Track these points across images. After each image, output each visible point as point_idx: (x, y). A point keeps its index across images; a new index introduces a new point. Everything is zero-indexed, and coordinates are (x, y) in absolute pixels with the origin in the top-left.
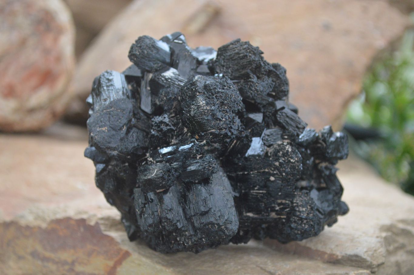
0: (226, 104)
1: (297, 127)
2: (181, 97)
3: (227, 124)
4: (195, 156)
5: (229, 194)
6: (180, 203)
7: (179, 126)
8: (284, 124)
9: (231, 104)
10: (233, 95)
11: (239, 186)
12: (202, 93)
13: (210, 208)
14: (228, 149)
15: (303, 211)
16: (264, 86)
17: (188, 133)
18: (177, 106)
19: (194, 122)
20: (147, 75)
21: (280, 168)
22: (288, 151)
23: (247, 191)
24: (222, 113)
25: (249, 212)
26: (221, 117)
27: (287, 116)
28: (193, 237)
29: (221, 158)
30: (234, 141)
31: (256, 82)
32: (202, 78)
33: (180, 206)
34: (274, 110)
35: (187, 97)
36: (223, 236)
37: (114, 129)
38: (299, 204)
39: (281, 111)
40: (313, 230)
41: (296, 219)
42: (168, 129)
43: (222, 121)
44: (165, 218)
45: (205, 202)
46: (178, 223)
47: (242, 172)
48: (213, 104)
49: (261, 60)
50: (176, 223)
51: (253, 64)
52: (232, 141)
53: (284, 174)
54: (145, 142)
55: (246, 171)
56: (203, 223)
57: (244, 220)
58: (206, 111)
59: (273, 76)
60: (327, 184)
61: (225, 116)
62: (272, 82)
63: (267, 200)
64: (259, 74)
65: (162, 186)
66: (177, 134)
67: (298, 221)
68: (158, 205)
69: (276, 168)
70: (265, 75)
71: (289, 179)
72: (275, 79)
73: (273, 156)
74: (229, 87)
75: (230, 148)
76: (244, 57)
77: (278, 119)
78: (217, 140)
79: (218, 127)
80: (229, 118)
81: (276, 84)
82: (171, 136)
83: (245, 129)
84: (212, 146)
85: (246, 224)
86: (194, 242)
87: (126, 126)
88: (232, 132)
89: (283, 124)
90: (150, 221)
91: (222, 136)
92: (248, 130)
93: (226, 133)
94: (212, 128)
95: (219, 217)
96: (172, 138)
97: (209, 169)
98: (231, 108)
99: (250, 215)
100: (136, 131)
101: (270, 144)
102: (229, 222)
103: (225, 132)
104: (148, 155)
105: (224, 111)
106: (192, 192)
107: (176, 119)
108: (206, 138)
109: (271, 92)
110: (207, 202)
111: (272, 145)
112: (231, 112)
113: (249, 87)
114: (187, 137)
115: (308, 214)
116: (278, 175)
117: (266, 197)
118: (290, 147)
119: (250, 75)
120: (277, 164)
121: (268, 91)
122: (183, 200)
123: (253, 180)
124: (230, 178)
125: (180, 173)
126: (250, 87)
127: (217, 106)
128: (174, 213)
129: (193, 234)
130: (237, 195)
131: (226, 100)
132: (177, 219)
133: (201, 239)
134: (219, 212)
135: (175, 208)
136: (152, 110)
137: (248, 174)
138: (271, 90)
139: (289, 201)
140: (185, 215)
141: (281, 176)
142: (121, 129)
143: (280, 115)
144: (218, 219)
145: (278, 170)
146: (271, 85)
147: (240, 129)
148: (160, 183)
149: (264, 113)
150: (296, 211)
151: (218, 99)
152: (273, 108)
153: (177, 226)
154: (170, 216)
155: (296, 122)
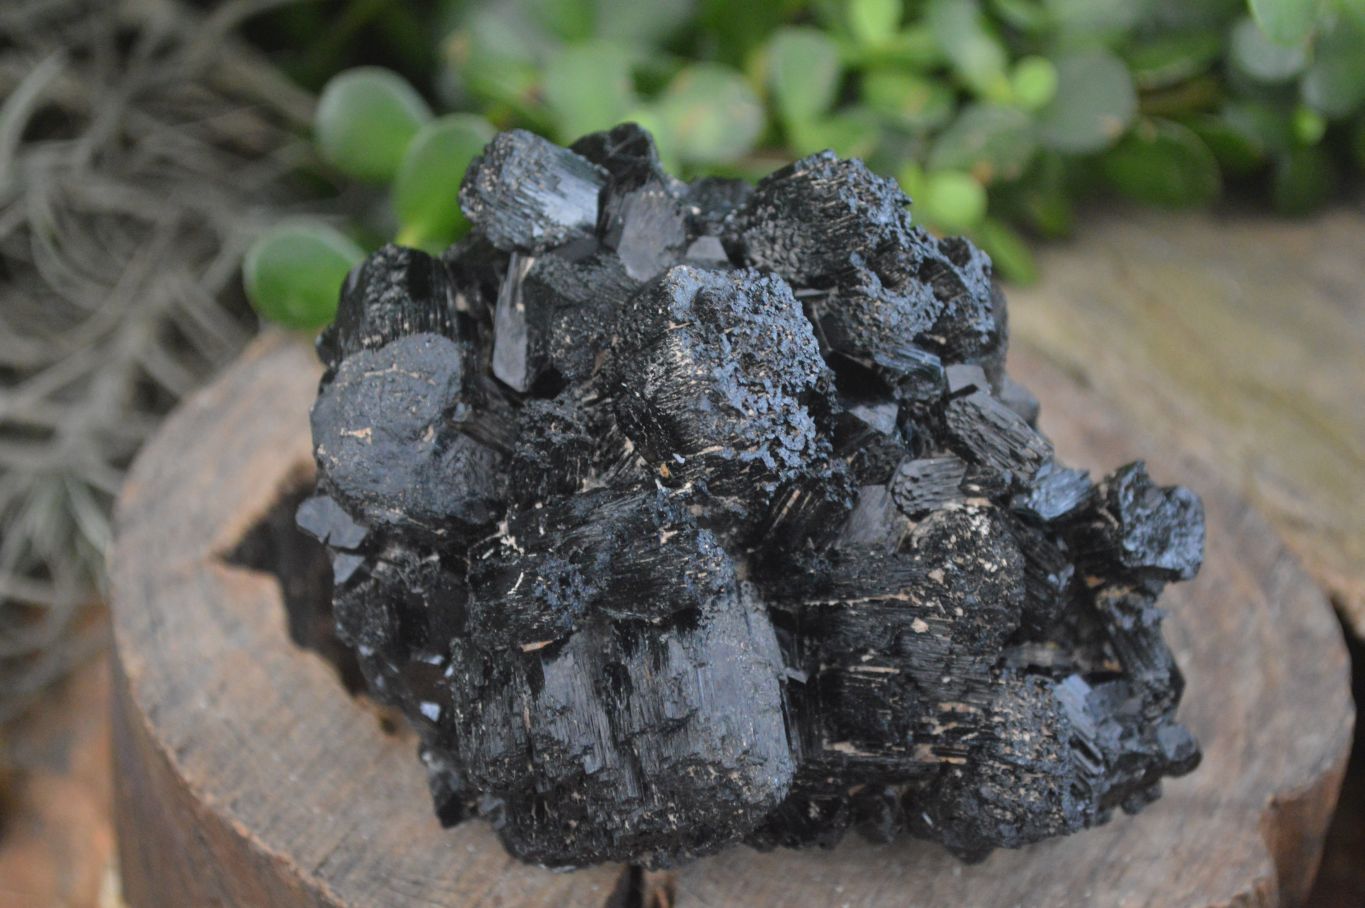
0: (762, 361)
1: (1015, 456)
2: (619, 335)
3: (763, 430)
4: (656, 534)
5: (766, 667)
6: (598, 693)
7: (611, 433)
8: (970, 443)
9: (778, 364)
10: (788, 332)
11: (810, 648)
12: (684, 322)
13: (694, 708)
14: (774, 521)
15: (1022, 743)
16: (902, 312)
17: (638, 457)
18: (607, 367)
19: (655, 420)
20: (518, 263)
21: (947, 590)
22: (976, 533)
23: (834, 665)
24: (750, 390)
25: (842, 739)
26: (744, 405)
27: (982, 417)
28: (636, 806)
29: (750, 551)
30: (792, 491)
31: (876, 295)
32: (690, 273)
33: (597, 701)
34: (937, 396)
35: (639, 336)
36: (737, 809)
37: (395, 436)
38: (1011, 718)
39: (961, 400)
40: (1054, 810)
41: (998, 769)
42: (571, 442)
43: (744, 417)
44: (543, 737)
45: (680, 691)
46: (587, 759)
47: (818, 599)
48: (718, 358)
49: (898, 223)
50: (581, 756)
51: (867, 234)
52: (784, 490)
53: (959, 612)
54: (497, 483)
55: (833, 598)
56: (670, 757)
57: (820, 763)
58: (693, 382)
59: (941, 280)
60: (1122, 662)
61: (756, 402)
62: (934, 301)
63: (902, 699)
64: (891, 272)
65: (541, 628)
66: (603, 459)
67: (1003, 777)
68: (525, 692)
69: (935, 590)
70: (912, 274)
71: (979, 628)
72: (945, 292)
73: (926, 548)
74: (777, 308)
75: (781, 517)
76: (838, 211)
77: (951, 424)
78: (733, 484)
79: (733, 438)
80: (770, 409)
81: (947, 307)
82: (579, 465)
83: (834, 454)
84: (716, 504)
85: (830, 780)
86: (639, 822)
87: (435, 428)
88: (782, 460)
89: (965, 444)
90: (497, 747)
91: (747, 470)
92: (844, 457)
93: (761, 461)
94: (711, 439)
95: (723, 739)
96: (585, 473)
97: (697, 578)
98: (779, 376)
99: (846, 748)
100: (468, 445)
101: (918, 508)
102: (757, 760)
103: (758, 456)
104: (503, 526)
105: (754, 384)
106: (639, 654)
107: (601, 411)
108: (692, 474)
109: (930, 333)
110: (684, 688)
111: (926, 513)
112: (779, 390)
113: (852, 312)
114: (636, 469)
115: (1039, 754)
116: (939, 614)
117: (898, 690)
118: (987, 522)
119: (859, 271)
120: (937, 575)
121: (916, 329)
122: (611, 681)
123: (855, 629)
124: (777, 619)
125: (601, 588)
126: (855, 310)
127: (730, 368)
128: (575, 722)
129: (636, 795)
130: (802, 677)
131: (763, 350)
132: (584, 741)
133: (662, 814)
134: (723, 723)
135: (581, 705)
136: (527, 381)
137: (838, 607)
138: (929, 325)
139: (977, 705)
140: (613, 732)
141: (950, 620)
142: (416, 436)
143: (956, 412)
144: (719, 745)
145: (939, 595)
146: (929, 308)
147: (811, 452)
148: (536, 619)
149: (902, 403)
150: (999, 740)
151: (736, 343)
152: (935, 389)
153: (581, 765)
154: (559, 731)
155: (1012, 437)
